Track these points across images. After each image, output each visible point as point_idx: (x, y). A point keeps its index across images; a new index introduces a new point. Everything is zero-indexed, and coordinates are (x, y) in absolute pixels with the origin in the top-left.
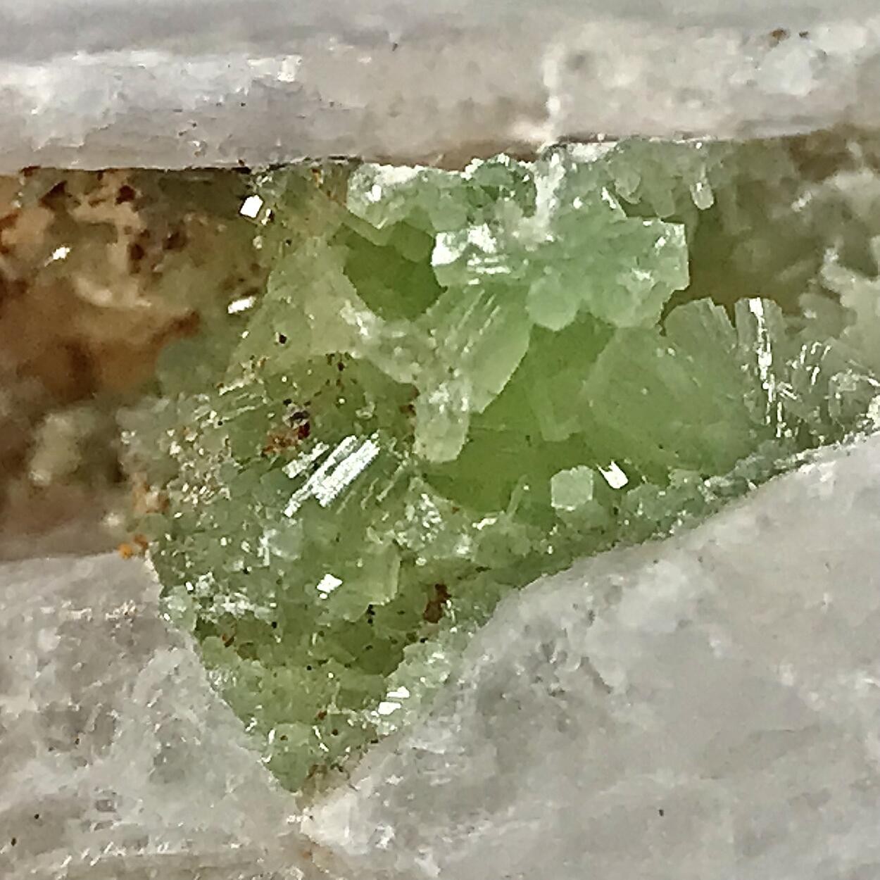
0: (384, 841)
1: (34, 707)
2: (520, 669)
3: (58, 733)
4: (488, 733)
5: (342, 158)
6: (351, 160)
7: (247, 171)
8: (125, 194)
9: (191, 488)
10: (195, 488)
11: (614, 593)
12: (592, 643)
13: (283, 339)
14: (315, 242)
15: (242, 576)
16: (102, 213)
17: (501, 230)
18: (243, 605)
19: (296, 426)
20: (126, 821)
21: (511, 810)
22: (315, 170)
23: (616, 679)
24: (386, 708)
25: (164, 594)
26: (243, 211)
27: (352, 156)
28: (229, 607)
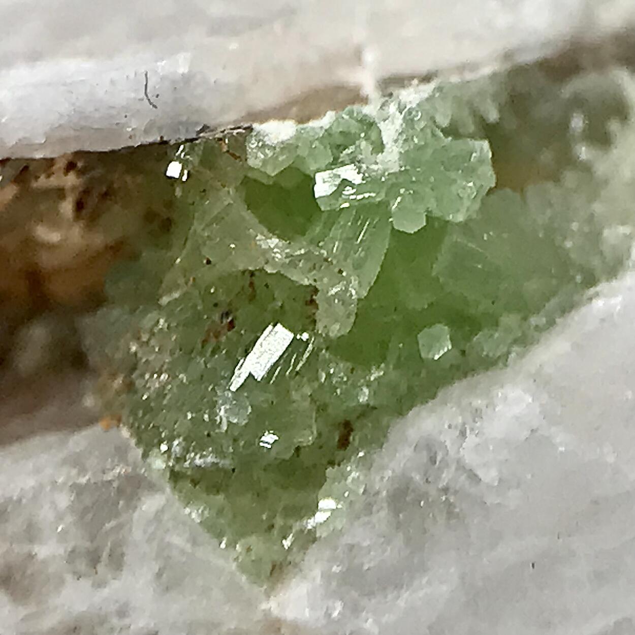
0: (335, 614)
1: (61, 551)
2: (417, 477)
3: (82, 566)
4: (399, 526)
5: (239, 128)
6: (245, 129)
7: (166, 143)
8: (70, 166)
9: (152, 376)
10: (155, 376)
11: (477, 414)
12: (468, 453)
13: (209, 262)
14: (229, 192)
15: (206, 439)
16: (53, 182)
17: (364, 166)
18: (210, 459)
19: (224, 321)
20: (142, 624)
21: (425, 580)
22: (220, 139)
23: (489, 476)
24: (320, 517)
25: (145, 455)
26: (169, 174)
27: (246, 125)
28: (198, 461)
